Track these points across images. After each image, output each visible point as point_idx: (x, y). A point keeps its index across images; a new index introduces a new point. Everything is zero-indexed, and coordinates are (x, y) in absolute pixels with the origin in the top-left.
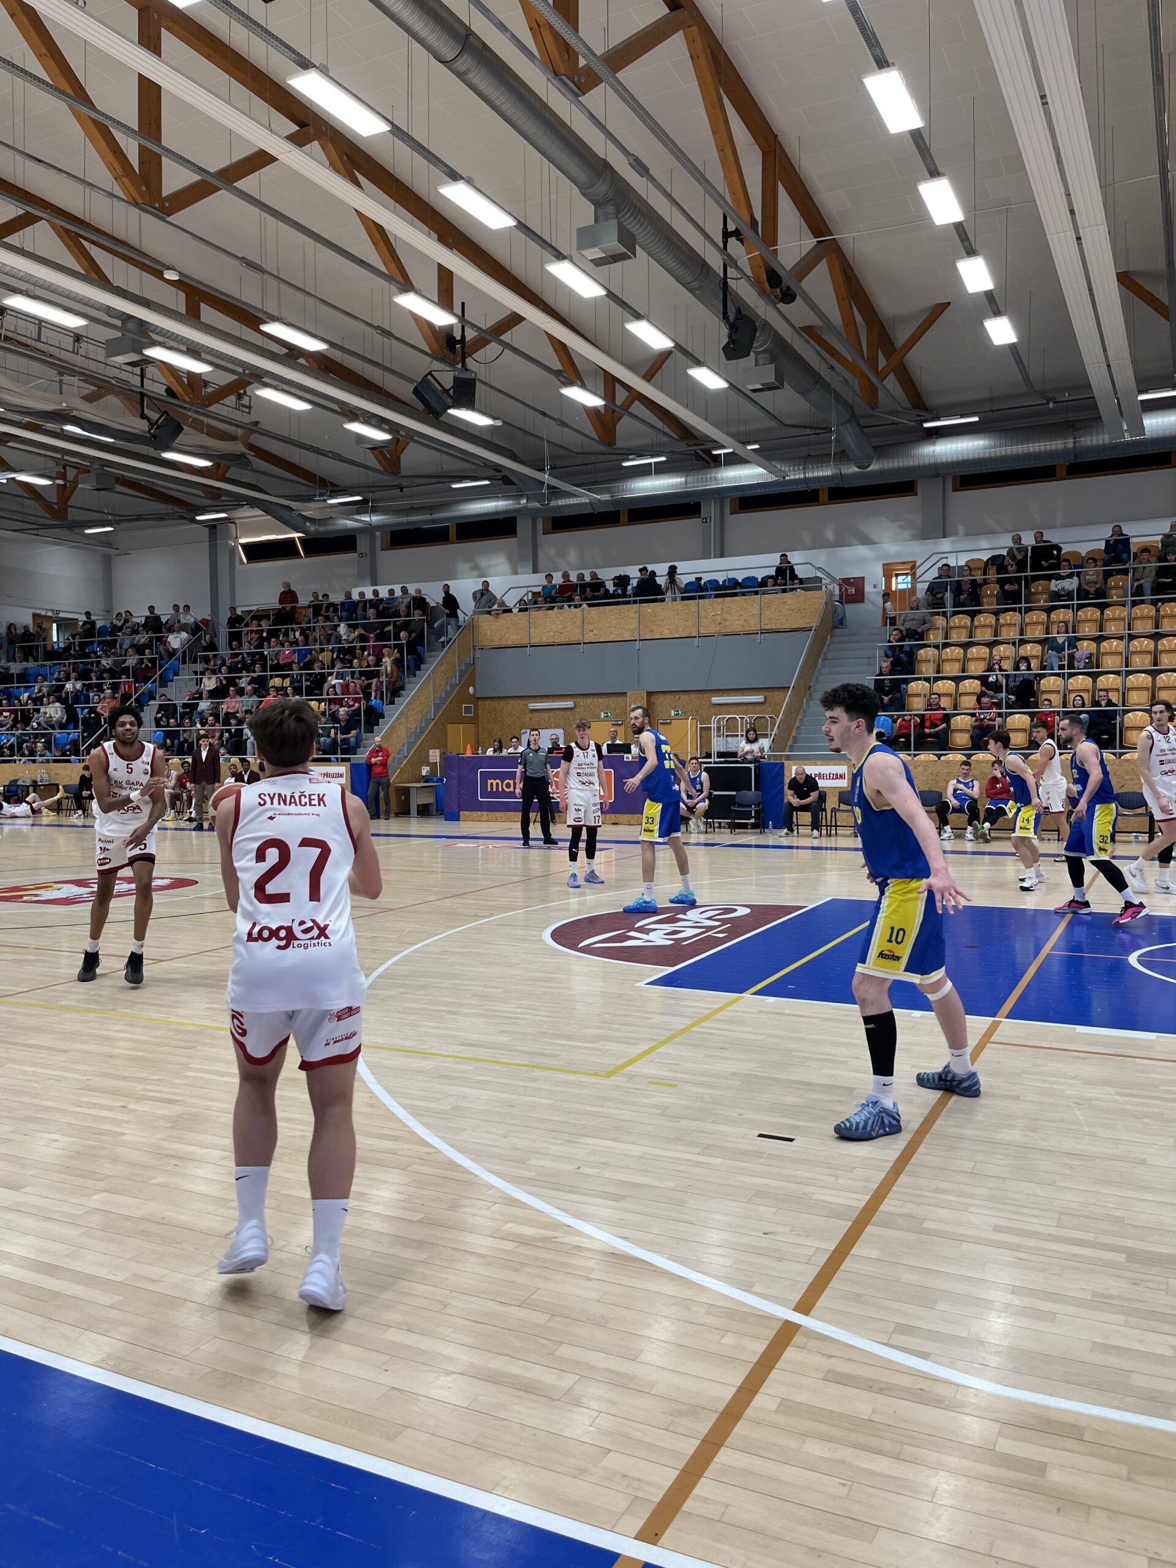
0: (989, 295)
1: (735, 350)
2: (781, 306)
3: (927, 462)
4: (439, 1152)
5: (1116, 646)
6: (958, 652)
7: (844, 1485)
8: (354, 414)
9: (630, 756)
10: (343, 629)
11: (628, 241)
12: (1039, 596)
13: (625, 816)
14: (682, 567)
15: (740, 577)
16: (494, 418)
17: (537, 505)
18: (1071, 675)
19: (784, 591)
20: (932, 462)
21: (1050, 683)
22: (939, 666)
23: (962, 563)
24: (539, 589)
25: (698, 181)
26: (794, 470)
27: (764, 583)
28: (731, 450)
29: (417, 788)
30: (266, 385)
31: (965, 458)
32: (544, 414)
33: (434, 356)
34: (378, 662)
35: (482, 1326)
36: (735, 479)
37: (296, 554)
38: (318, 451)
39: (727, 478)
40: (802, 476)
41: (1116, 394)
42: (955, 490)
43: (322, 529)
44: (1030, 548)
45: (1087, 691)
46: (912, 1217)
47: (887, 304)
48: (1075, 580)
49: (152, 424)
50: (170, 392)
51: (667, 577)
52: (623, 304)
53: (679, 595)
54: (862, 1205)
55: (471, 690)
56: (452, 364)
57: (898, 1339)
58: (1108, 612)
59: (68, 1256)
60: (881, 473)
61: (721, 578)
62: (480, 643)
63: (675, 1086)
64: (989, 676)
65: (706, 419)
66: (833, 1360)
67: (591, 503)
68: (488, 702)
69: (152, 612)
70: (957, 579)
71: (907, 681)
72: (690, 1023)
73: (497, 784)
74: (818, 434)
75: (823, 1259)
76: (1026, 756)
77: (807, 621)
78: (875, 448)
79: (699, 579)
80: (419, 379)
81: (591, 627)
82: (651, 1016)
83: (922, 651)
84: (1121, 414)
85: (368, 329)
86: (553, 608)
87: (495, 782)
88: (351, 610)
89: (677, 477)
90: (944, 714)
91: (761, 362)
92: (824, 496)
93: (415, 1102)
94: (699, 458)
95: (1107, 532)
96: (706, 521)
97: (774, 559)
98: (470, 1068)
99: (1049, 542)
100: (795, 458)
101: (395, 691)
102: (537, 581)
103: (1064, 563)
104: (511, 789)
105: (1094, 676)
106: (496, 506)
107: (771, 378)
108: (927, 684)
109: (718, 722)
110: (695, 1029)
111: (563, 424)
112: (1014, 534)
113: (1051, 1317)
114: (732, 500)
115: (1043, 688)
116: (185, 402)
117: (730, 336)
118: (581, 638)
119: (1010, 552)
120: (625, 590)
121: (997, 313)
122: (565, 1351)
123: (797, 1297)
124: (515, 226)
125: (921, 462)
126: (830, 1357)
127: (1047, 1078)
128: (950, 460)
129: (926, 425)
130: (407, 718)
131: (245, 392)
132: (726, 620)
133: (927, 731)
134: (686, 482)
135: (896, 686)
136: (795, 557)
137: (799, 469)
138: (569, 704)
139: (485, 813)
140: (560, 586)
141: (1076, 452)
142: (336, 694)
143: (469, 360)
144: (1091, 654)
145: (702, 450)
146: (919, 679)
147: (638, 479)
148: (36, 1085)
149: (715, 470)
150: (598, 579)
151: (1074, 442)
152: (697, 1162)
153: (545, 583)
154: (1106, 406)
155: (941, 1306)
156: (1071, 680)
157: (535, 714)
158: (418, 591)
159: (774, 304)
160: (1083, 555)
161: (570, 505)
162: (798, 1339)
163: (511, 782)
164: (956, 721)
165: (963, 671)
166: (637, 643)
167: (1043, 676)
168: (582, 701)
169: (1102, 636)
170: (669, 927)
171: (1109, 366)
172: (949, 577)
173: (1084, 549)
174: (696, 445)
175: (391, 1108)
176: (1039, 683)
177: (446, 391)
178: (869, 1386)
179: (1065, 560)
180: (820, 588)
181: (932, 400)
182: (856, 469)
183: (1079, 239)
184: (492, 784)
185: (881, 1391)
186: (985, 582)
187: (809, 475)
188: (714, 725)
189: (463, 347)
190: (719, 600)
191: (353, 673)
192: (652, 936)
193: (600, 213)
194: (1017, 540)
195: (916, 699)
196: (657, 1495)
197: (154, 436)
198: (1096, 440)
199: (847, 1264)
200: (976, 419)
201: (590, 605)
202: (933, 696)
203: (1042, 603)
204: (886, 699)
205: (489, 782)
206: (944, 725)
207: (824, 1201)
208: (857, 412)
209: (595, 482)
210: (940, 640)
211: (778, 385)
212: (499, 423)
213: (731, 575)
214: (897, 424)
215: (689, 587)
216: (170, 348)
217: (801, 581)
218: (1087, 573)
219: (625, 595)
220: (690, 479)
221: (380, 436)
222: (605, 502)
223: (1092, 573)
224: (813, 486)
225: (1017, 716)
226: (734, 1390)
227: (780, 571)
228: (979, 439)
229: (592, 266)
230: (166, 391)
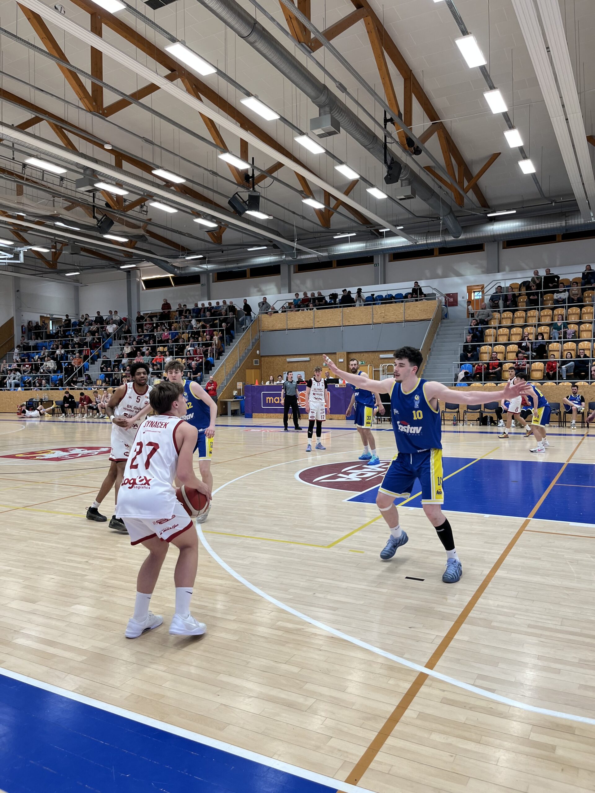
0: (521, 149)
1: (391, 179)
2: (414, 156)
3: (489, 234)
4: (244, 585)
5: (589, 327)
6: (506, 331)
7: (452, 756)
8: (198, 214)
9: (338, 385)
10: (193, 322)
11: (336, 125)
12: (548, 302)
13: (336, 415)
14: (364, 289)
15: (394, 293)
16: (269, 215)
17: (291, 258)
18: (565, 342)
19: (417, 300)
20: (492, 234)
21: (554, 346)
22: (496, 338)
23: (508, 285)
24: (292, 301)
25: (371, 94)
26: (421, 239)
27: (406, 296)
28: (389, 230)
29: (231, 401)
30: (155, 201)
31: (509, 231)
32: (294, 213)
33: (238, 185)
34: (211, 339)
35: (267, 673)
36: (391, 244)
37: (170, 285)
38: (180, 233)
39: (387, 244)
40: (425, 242)
41: (587, 198)
42: (504, 248)
43: (183, 272)
44: (543, 277)
45: (574, 350)
46: (485, 619)
47: (468, 154)
48: (567, 294)
49: (98, 221)
50: (107, 205)
51: (357, 294)
52: (334, 157)
53: (363, 303)
54: (459, 613)
55: (258, 352)
56: (248, 188)
57: (479, 682)
58: (584, 310)
59: (59, 636)
60: (466, 240)
61: (384, 294)
62: (262, 329)
63: (363, 552)
64: (522, 343)
65: (376, 214)
66: (446, 693)
67: (318, 257)
68: (266, 358)
69: (99, 315)
70: (505, 293)
71: (480, 346)
72: (370, 520)
73: (271, 399)
74: (433, 221)
75: (439, 641)
76: (542, 384)
77: (428, 315)
78: (462, 227)
79: (373, 295)
80: (231, 197)
81: (318, 320)
82: (351, 517)
83: (487, 331)
84: (590, 208)
85: (206, 172)
86: (299, 310)
87: (270, 398)
88: (198, 312)
89: (362, 243)
90: (499, 363)
91: (404, 185)
92: (436, 252)
93: (232, 560)
94: (372, 234)
95: (583, 269)
96: (376, 265)
97: (411, 284)
98: (260, 543)
99: (553, 274)
100: (422, 233)
101: (220, 353)
102: (291, 297)
103: (561, 285)
104: (278, 402)
105: (577, 342)
106: (270, 259)
107: (409, 193)
108: (490, 347)
109: (383, 367)
110: (372, 523)
111: (304, 218)
112: (535, 270)
113: (558, 671)
114: (390, 255)
115: (550, 349)
116: (115, 209)
117: (388, 172)
118: (313, 325)
119: (533, 279)
120: (335, 301)
121: (525, 158)
122: (309, 686)
123: (426, 660)
124: (279, 119)
125: (487, 234)
126: (444, 691)
127: (555, 549)
128: (501, 233)
129: (489, 215)
130: (226, 366)
131: (144, 204)
132: (387, 315)
133: (491, 371)
134: (366, 246)
135: (474, 348)
136: (422, 283)
137: (423, 239)
138: (307, 359)
139: (265, 414)
140: (302, 299)
141: (567, 228)
142: (191, 355)
143: (256, 187)
144: (575, 331)
145: (374, 230)
146: (486, 345)
147: (342, 245)
148: (43, 551)
149: (380, 240)
150: (322, 295)
151: (566, 223)
152: (375, 591)
153: (295, 298)
154: (582, 205)
155: (501, 665)
156: (565, 345)
157: (290, 364)
158: (231, 303)
159: (410, 155)
160: (571, 280)
161: (307, 258)
162: (427, 682)
163: (278, 398)
164: (506, 366)
165: (509, 340)
166: (342, 327)
167: (550, 343)
168: (313, 357)
169: (581, 322)
170: (359, 472)
171: (583, 184)
172: (501, 293)
173: (571, 278)
174: (371, 227)
175: (219, 563)
176: (548, 346)
177: (245, 202)
178: (464, 706)
179: (561, 283)
180: (435, 299)
181: (491, 203)
182: (453, 238)
183: (567, 119)
184: (268, 399)
185: (470, 709)
186: (520, 295)
187: (429, 241)
188: (381, 369)
189: (253, 180)
190: (384, 305)
191: (199, 344)
192: (350, 476)
193: (322, 111)
194: (536, 273)
195: (485, 355)
196: (356, 760)
197: (100, 227)
198: (577, 221)
199: (452, 643)
200: (515, 212)
201: (318, 309)
202: (493, 353)
203: (549, 305)
204: (469, 355)
205: (267, 398)
206: (500, 368)
207: (440, 611)
208: (453, 210)
209: (320, 247)
210: (497, 325)
211: (412, 196)
212: (271, 218)
213: (389, 293)
214: (474, 215)
215: (368, 299)
216: (107, 183)
217: (425, 295)
218: (573, 290)
219: (335, 303)
220: (368, 244)
221: (212, 225)
222: (325, 256)
223: (576, 290)
224: (431, 247)
225: (537, 363)
226: (395, 707)
227: (414, 290)
228: (516, 222)
229: (318, 138)
230: (106, 204)
